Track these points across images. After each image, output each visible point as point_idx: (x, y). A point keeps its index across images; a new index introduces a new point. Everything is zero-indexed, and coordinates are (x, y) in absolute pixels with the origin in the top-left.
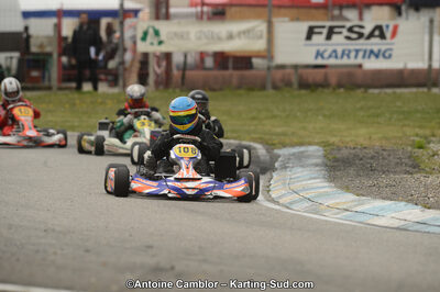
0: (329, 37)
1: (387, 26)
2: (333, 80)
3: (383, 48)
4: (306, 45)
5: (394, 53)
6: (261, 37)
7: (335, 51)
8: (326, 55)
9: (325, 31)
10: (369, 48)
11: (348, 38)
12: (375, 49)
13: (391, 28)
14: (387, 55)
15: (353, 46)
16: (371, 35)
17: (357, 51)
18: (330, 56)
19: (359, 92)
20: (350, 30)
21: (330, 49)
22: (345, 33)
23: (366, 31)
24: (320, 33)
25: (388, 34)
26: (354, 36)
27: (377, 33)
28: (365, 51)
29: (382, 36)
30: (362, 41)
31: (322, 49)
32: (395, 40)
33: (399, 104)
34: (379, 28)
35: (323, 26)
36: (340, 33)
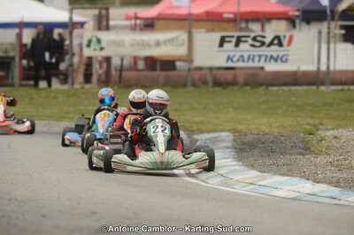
0: (237, 45)
1: (284, 37)
2: (241, 80)
3: (281, 54)
4: (219, 51)
5: (290, 58)
6: (182, 45)
7: (242, 56)
8: (235, 59)
9: (234, 40)
10: (269, 54)
11: (253, 46)
12: (275, 54)
13: (287, 38)
14: (284, 59)
15: (256, 52)
16: (271, 43)
17: (260, 56)
18: (238, 60)
19: (262, 89)
20: (254, 39)
21: (238, 54)
22: (250, 41)
23: (267, 40)
24: (230, 42)
25: (285, 43)
26: (258, 44)
27: (276, 42)
28: (267, 56)
29: (280, 44)
30: (264, 48)
31: (231, 54)
32: (290, 48)
33: (293, 99)
34: (278, 37)
35: (233, 37)
36: (246, 41)
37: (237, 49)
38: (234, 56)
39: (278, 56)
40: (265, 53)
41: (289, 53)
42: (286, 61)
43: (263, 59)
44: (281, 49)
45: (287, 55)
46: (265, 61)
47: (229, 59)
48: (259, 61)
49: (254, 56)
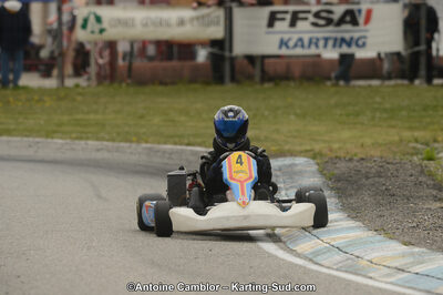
0: (293, 24)
1: (360, 11)
2: (297, 71)
3: (356, 35)
4: (268, 33)
5: (369, 41)
6: (218, 23)
7: (301, 40)
8: (291, 44)
9: (288, 17)
10: (339, 35)
11: (315, 24)
12: (347, 36)
14: (360, 42)
16: (341, 21)
17: (326, 40)
18: (296, 46)
19: (329, 84)
20: (317, 15)
21: (295, 37)
22: (311, 18)
23: (336, 17)
24: (283, 19)
25: (361, 20)
26: (322, 22)
27: (348, 18)
28: (336, 39)
29: (355, 22)
30: (331, 28)
31: (286, 37)
32: (368, 27)
33: (378, 99)
34: (350, 13)
35: (286, 12)
36: (306, 19)
37: (292, 29)
38: (289, 39)
39: (352, 39)
40: (334, 35)
41: (367, 34)
42: (364, 44)
43: (330, 43)
44: (356, 28)
45: (365, 37)
46: (334, 46)
47: (283, 43)
48: (325, 46)
49: (318, 39)
